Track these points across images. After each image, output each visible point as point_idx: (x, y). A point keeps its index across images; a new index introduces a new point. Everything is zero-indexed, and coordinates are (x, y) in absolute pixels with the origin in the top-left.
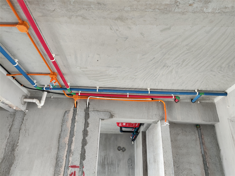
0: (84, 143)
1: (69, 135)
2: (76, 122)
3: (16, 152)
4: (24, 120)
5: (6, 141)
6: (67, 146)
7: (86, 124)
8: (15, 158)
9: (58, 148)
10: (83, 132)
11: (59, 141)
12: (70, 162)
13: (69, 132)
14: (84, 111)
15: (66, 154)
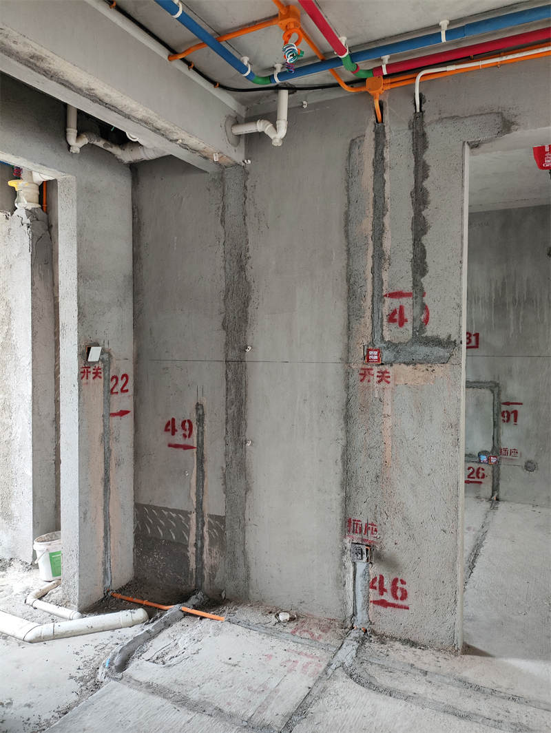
0: (420, 227)
1: (371, 210)
2: (388, 171)
3: (250, 273)
4: (248, 188)
5: (222, 250)
6: (371, 242)
7: (420, 171)
8: (250, 287)
9: (348, 250)
10: (412, 197)
11: (346, 232)
12: (385, 285)
13: (371, 201)
14: (410, 129)
15: (372, 264)
